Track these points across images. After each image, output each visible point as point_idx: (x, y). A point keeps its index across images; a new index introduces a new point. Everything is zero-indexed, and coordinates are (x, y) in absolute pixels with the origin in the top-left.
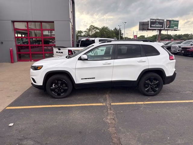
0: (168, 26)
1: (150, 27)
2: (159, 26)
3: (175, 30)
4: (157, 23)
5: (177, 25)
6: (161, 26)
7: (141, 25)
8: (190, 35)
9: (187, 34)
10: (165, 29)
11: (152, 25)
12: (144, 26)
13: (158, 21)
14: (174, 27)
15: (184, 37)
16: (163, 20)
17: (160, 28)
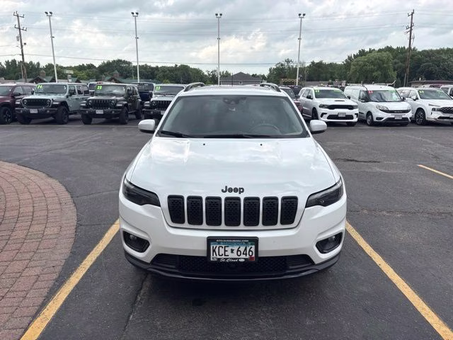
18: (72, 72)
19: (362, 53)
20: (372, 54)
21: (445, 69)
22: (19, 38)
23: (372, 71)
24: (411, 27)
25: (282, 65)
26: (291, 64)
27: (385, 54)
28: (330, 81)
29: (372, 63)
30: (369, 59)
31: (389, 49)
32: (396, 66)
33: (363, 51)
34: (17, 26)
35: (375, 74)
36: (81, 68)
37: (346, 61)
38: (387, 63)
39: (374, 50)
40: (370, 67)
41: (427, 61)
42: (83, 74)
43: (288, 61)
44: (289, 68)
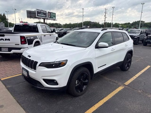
0: (49, 17)
1: (37, 16)
2: (44, 16)
3: (54, 20)
4: (42, 13)
5: (55, 17)
6: (45, 16)
7: (29, 13)
8: (58, 24)
9: (57, 23)
10: (48, 18)
11: (38, 15)
12: (31, 15)
13: (42, 12)
14: (53, 18)
15: (55, 25)
16: (46, 11)
17: (44, 18)
18: (121, 25)
22: (105, 16)
34: (105, 12)
36: (126, 24)
42: (126, 26)
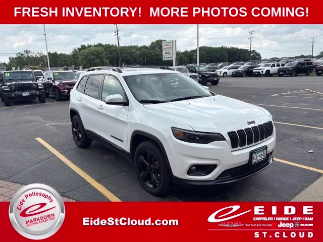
19: (83, 47)
20: (91, 48)
21: (135, 58)
23: (94, 59)
24: (117, 32)
25: (22, 55)
26: (30, 55)
27: (99, 48)
28: (66, 67)
29: (92, 54)
30: (90, 52)
31: (100, 45)
32: (107, 56)
33: (84, 46)
35: (96, 61)
37: (73, 52)
38: (102, 54)
39: (91, 45)
40: (91, 57)
41: (125, 53)
43: (27, 52)
44: (28, 57)
